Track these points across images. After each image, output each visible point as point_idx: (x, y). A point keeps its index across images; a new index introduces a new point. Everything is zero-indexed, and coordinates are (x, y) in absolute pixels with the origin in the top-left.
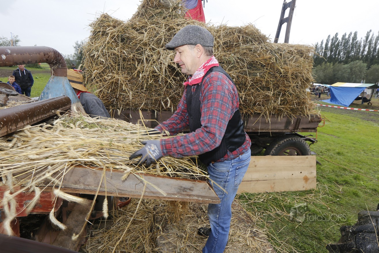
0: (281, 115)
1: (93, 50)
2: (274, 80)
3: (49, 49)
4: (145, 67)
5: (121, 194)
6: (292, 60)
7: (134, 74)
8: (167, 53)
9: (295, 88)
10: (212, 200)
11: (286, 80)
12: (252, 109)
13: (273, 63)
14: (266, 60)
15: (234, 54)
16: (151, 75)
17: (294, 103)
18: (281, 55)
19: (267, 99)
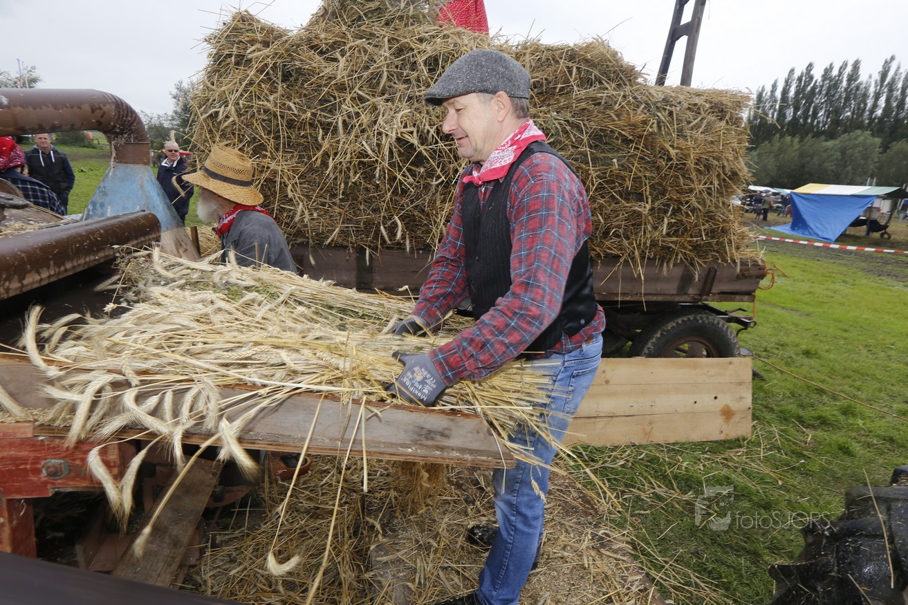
0: (670, 259)
1: (214, 100)
2: (654, 175)
3: (104, 95)
4: (341, 143)
5: (277, 445)
6: (697, 126)
7: (314, 159)
8: (394, 107)
9: (705, 195)
10: (495, 460)
11: (683, 176)
12: (601, 245)
13: (651, 134)
14: (634, 126)
15: (557, 112)
16: (356, 161)
17: (701, 230)
18: (671, 114)
19: (636, 220)
